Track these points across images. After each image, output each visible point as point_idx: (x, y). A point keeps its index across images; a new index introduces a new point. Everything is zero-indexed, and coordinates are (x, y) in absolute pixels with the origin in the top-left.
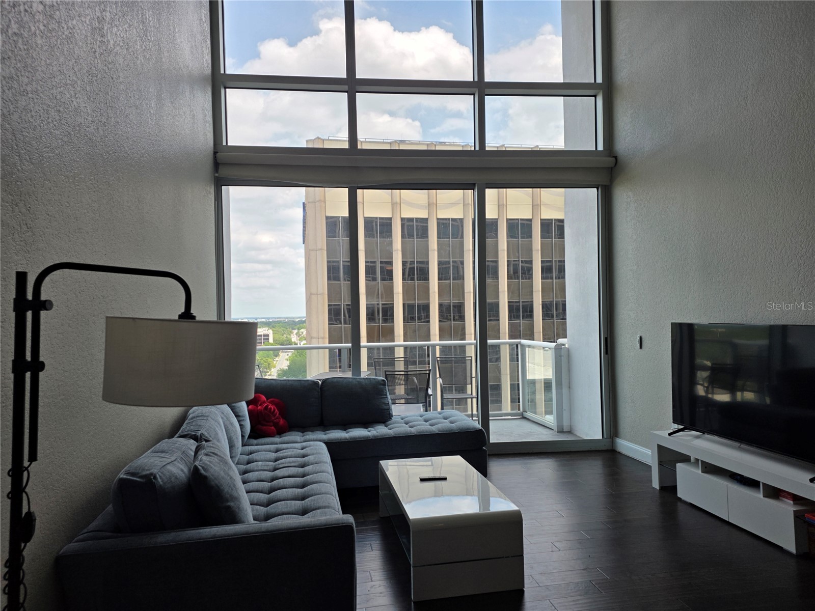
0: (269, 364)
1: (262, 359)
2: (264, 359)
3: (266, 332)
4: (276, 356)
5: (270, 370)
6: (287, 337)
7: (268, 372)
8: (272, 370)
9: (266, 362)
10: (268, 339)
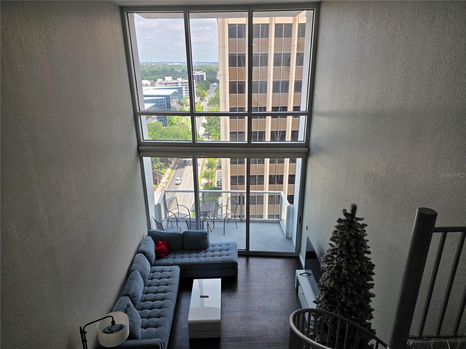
0: (204, 94)
1: (200, 91)
2: (201, 91)
3: (202, 74)
4: (208, 89)
5: (205, 98)
6: (214, 77)
7: (204, 99)
8: (206, 97)
9: (202, 93)
10: (203, 78)
